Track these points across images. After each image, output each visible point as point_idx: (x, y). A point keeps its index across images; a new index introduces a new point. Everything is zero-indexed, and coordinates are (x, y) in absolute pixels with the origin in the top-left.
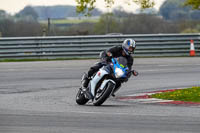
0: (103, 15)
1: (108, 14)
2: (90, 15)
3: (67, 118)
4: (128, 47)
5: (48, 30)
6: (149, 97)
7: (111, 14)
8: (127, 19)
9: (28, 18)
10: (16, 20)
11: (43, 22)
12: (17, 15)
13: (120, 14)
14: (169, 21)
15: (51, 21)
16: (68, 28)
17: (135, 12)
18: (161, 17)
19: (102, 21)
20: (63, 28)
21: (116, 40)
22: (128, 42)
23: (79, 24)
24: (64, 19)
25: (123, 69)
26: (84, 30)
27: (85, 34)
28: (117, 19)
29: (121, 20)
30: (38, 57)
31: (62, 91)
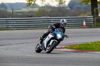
1: (42, 7)
2: (33, 7)
3: (22, 59)
4: (63, 23)
5: (12, 15)
6: (63, 48)
7: (44, 7)
8: (51, 9)
9: (2, 9)
11: (10, 11)
13: (48, 7)
14: (73, 10)
15: (14, 11)
16: (22, 14)
17: (56, 6)
18: (69, 8)
19: (39, 10)
20: (20, 14)
21: (46, 20)
22: (63, 21)
23: (28, 12)
24: (20, 9)
25: (61, 34)
26: (30, 15)
27: (31, 17)
28: (47, 9)
29: (49, 10)
30: (7, 29)
31: (19, 45)
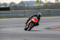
0: (44, 4)
5: (28, 8)
6: (58, 28)
9: (22, 5)
10: (18, 5)
12: (19, 4)
15: (29, 6)
20: (32, 8)
24: (32, 5)
